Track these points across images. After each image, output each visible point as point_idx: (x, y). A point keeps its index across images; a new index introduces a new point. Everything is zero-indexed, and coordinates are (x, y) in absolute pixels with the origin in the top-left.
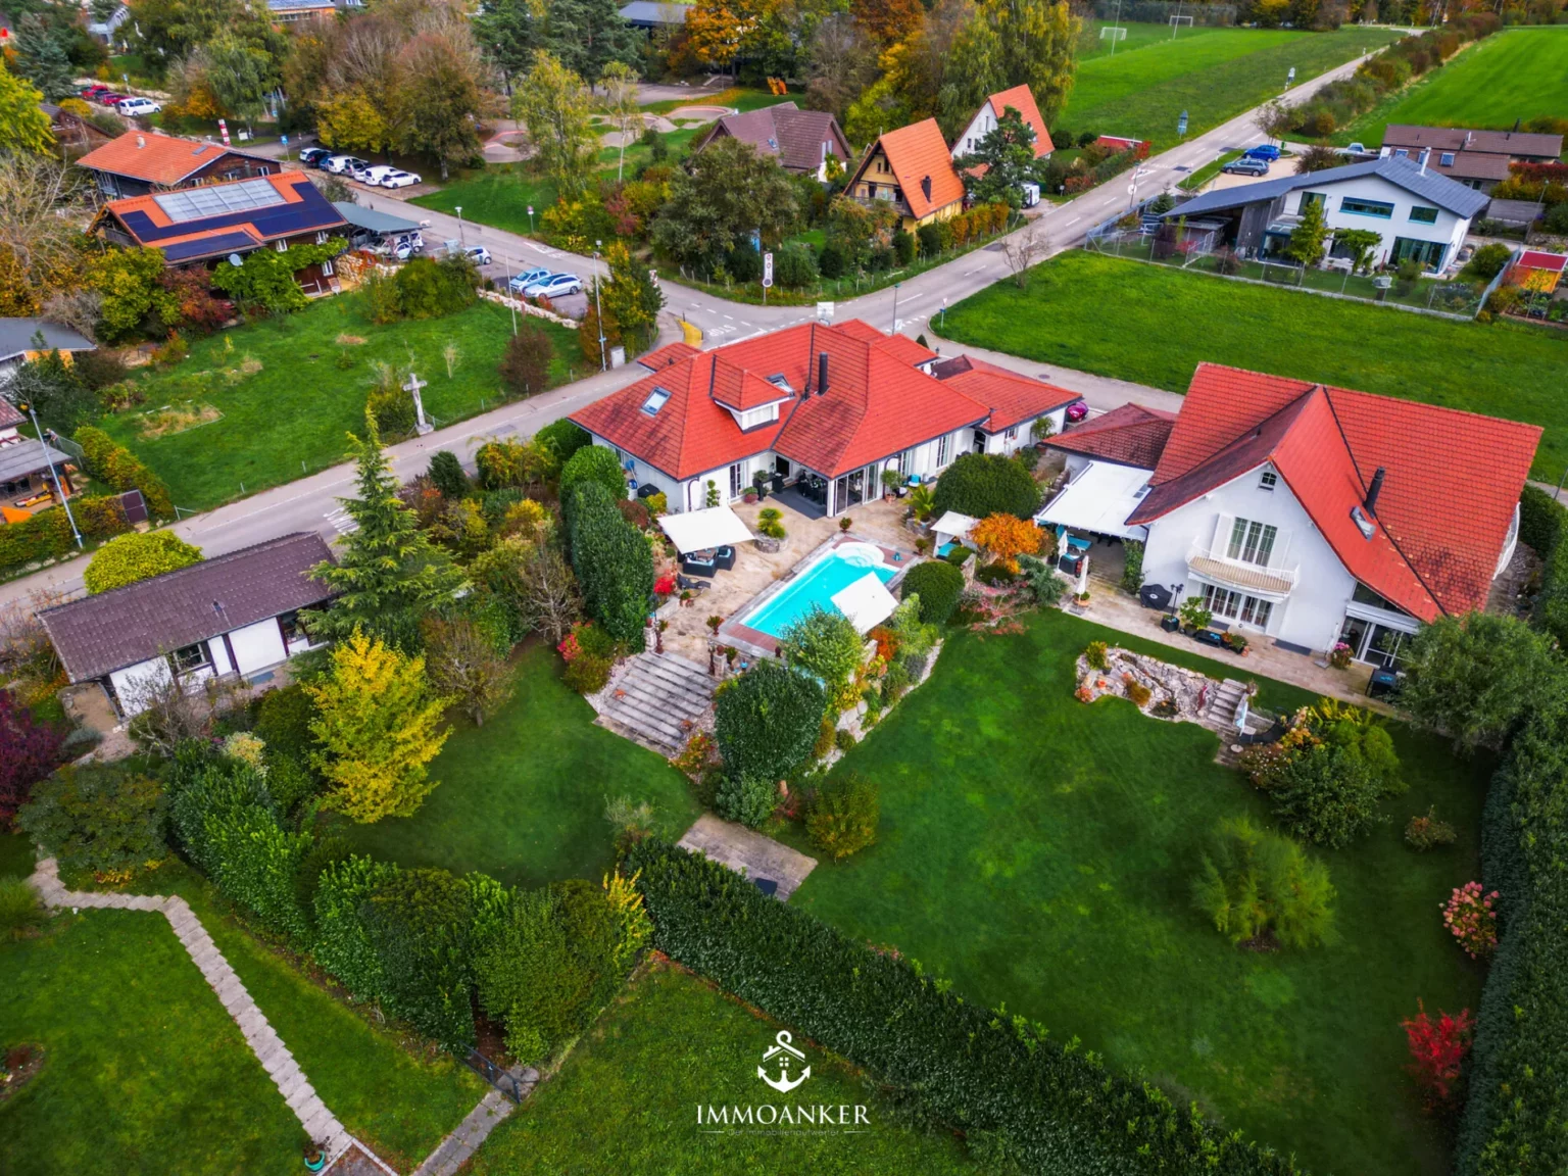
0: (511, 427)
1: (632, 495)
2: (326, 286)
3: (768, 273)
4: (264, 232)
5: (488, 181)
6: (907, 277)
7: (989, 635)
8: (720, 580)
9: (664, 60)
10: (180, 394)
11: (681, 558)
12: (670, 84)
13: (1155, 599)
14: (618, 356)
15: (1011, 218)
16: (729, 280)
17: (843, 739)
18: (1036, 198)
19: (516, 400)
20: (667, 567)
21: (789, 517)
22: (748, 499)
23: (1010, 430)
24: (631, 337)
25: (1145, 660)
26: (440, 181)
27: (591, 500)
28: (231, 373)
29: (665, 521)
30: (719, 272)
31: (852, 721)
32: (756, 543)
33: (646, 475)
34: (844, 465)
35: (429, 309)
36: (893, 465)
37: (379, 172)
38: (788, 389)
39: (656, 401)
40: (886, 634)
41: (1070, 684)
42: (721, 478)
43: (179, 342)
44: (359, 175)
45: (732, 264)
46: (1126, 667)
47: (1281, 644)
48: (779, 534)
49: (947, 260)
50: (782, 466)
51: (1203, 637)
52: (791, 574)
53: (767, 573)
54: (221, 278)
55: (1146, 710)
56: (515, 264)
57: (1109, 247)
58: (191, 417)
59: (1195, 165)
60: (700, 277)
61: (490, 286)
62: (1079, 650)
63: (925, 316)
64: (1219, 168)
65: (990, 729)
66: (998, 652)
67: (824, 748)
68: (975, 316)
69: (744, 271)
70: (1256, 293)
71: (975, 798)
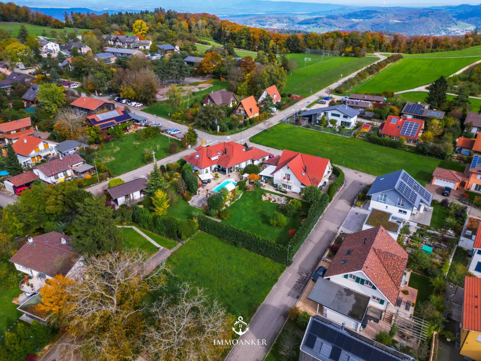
0: (170, 160)
1: (194, 171)
2: (128, 131)
3: (218, 129)
4: (117, 121)
5: (158, 105)
6: (246, 129)
7: (249, 192)
8: (208, 184)
9: (196, 71)
10: (106, 155)
11: (202, 181)
12: (197, 77)
13: (275, 186)
14: (189, 146)
15: (269, 115)
16: (211, 130)
17: (226, 206)
18: (275, 110)
19: (171, 155)
20: (200, 182)
21: (219, 175)
22: (213, 172)
23: (258, 160)
24: (192, 143)
25: (272, 195)
26: (147, 105)
27: (188, 172)
28: (115, 151)
29: (200, 176)
30: (209, 128)
31: (228, 203)
32: (214, 179)
33: (196, 168)
34: (229, 166)
35: (151, 137)
36: (238, 166)
37: (134, 103)
38: (219, 154)
39: (198, 156)
40: (233, 192)
41: (261, 198)
42: (209, 168)
43: (103, 144)
44: (129, 104)
45: (211, 127)
46: (269, 196)
47: (293, 192)
48: (218, 177)
49: (255, 125)
50: (219, 167)
51: (281, 191)
52: (220, 183)
53: (216, 183)
54: (109, 131)
55: (271, 202)
56: (167, 126)
57: (287, 122)
58: (109, 159)
59: (311, 102)
60: (205, 129)
61: (163, 132)
62: (263, 194)
63: (249, 138)
64: (317, 102)
65: (248, 204)
66: (251, 194)
67: (223, 206)
68: (258, 137)
69: (214, 129)
70: (313, 132)
71: (244, 213)
